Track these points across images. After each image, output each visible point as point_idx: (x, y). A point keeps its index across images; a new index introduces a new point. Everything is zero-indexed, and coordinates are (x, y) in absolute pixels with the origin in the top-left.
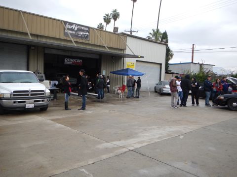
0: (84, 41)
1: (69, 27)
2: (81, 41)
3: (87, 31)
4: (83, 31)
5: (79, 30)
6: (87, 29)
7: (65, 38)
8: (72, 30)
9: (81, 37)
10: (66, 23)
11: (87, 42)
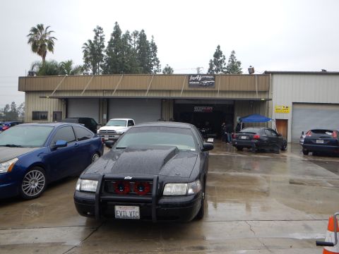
0: (210, 89)
1: (193, 78)
2: (206, 89)
3: (212, 79)
4: (208, 79)
5: (203, 79)
6: (212, 77)
7: (190, 89)
8: (196, 80)
9: (206, 86)
10: (190, 75)
11: (213, 89)
